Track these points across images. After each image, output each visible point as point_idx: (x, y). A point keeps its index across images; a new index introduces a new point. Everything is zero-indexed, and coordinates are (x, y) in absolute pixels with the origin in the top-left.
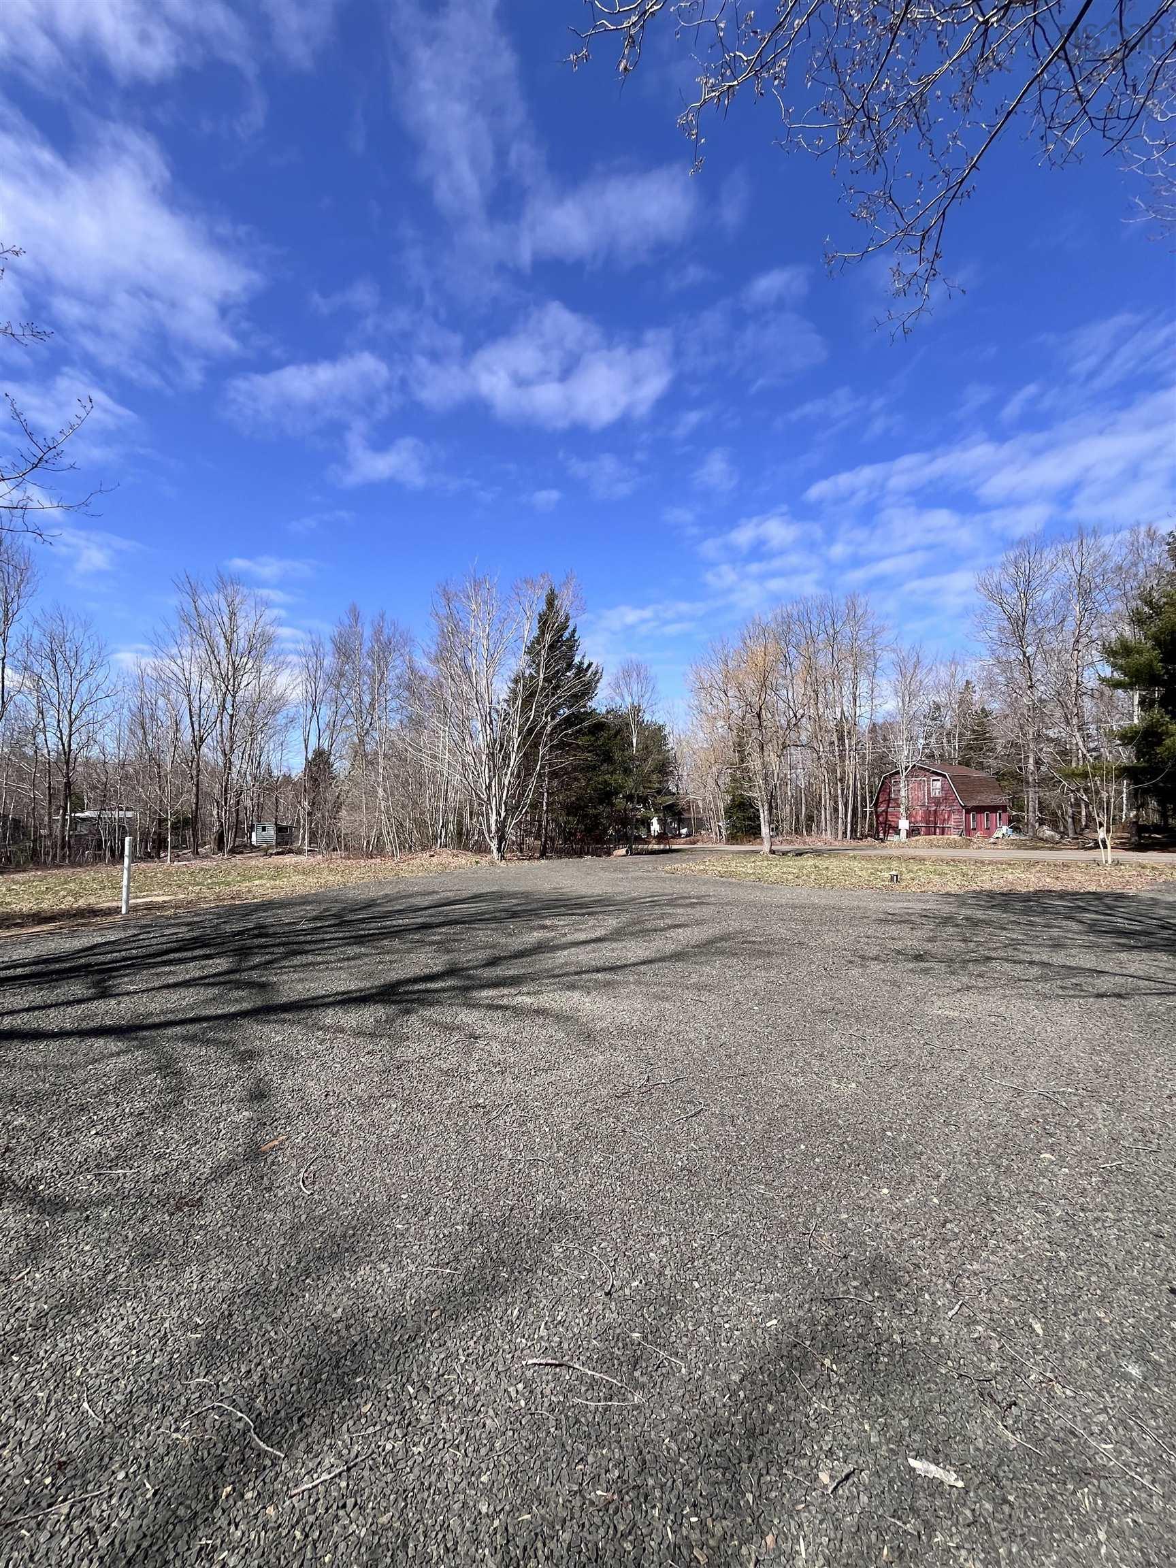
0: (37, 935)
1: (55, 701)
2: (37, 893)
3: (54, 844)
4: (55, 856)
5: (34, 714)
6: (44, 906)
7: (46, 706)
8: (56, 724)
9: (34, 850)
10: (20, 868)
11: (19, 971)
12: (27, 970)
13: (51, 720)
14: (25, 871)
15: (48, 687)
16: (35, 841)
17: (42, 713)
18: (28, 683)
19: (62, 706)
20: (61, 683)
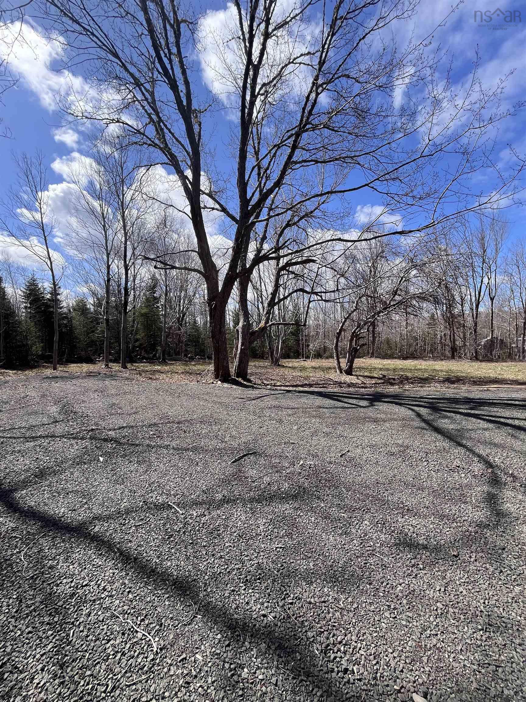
0: (521, 389)
1: (519, 284)
2: (515, 371)
3: (519, 351)
4: (519, 356)
5: (509, 292)
6: (519, 377)
7: (514, 287)
8: (519, 295)
9: (510, 353)
10: (504, 361)
11: (517, 403)
12: (521, 403)
13: (517, 294)
14: (506, 362)
15: (515, 278)
16: (510, 349)
17: (512, 291)
18: (506, 278)
19: (522, 286)
20: (521, 275)
